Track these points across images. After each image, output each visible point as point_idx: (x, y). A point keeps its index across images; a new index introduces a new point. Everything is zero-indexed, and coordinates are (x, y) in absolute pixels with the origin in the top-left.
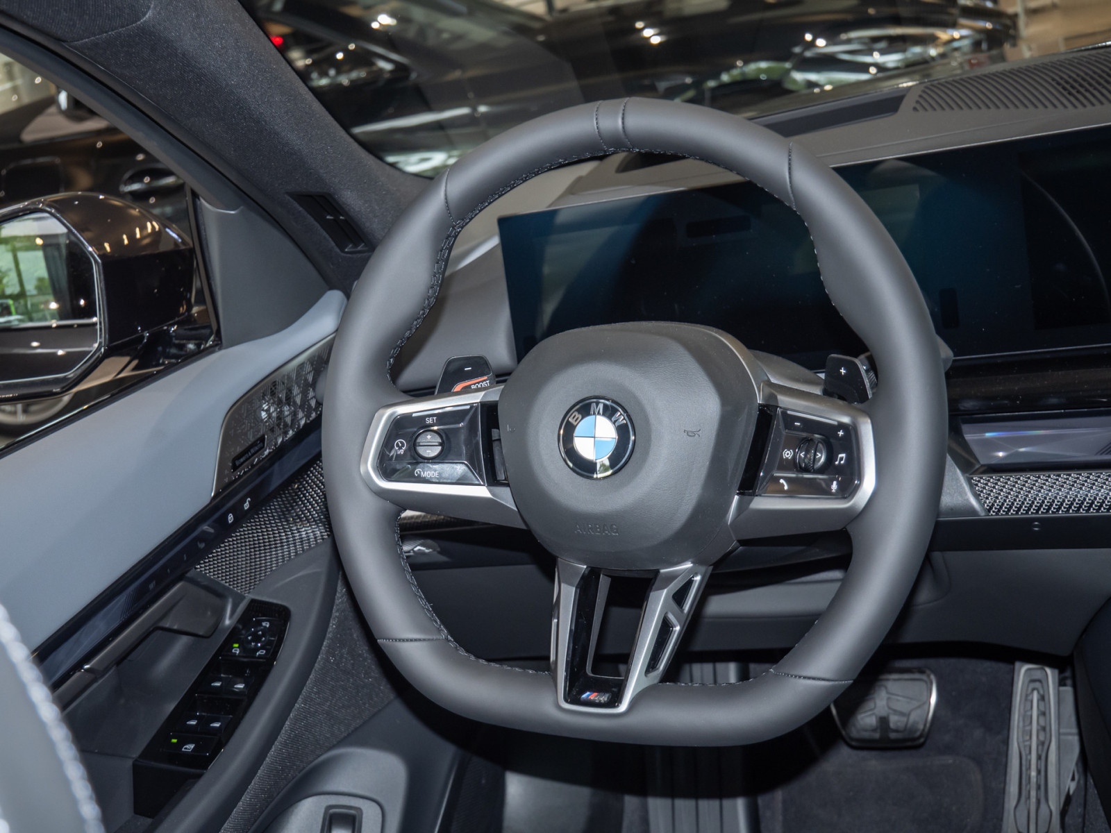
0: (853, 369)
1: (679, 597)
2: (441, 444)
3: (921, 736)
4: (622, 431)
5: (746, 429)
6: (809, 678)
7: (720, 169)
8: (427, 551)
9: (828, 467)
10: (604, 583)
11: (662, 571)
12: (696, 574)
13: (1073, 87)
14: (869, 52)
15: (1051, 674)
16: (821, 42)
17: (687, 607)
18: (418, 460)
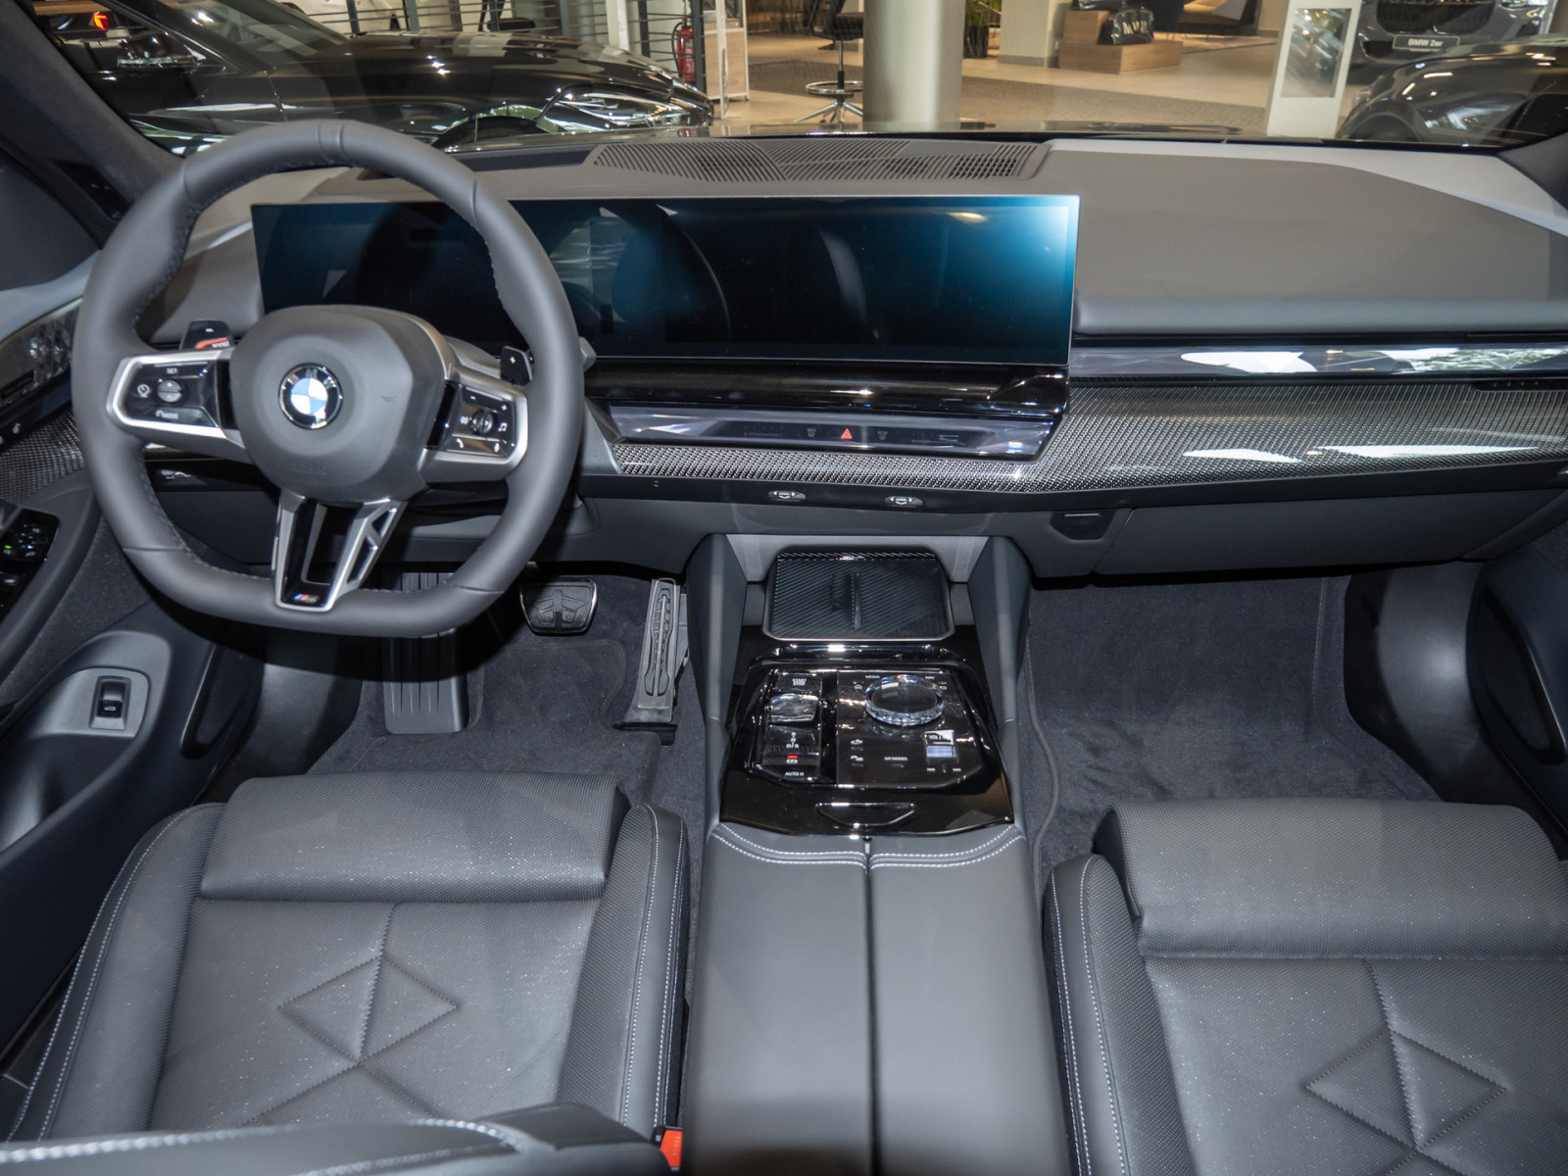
0: (519, 358)
1: (378, 524)
2: (181, 392)
3: (584, 626)
4: (332, 393)
5: (434, 400)
6: (471, 589)
7: (419, 189)
8: (186, 476)
9: (493, 433)
10: (320, 512)
11: (366, 504)
12: (391, 508)
13: (708, 165)
14: (605, 111)
15: (676, 588)
16: (569, 96)
17: (384, 532)
18: (162, 404)
